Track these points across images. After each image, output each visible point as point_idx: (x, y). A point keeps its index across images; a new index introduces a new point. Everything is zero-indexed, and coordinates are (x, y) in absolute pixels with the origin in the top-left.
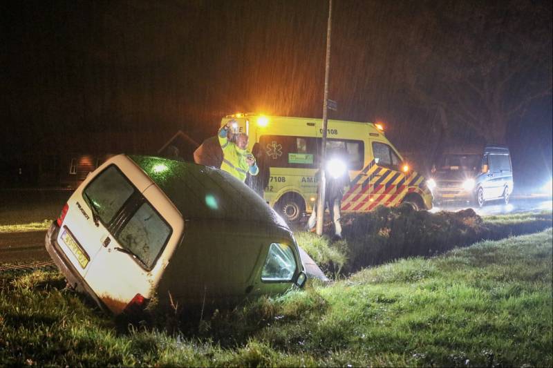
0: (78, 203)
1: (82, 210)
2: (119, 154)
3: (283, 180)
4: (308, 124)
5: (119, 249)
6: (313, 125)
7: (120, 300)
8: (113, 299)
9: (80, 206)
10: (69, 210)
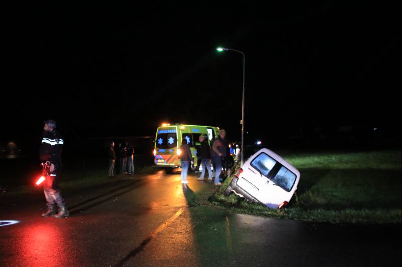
0: (248, 168)
1: (252, 170)
2: (263, 148)
5: (274, 185)
10: (243, 171)
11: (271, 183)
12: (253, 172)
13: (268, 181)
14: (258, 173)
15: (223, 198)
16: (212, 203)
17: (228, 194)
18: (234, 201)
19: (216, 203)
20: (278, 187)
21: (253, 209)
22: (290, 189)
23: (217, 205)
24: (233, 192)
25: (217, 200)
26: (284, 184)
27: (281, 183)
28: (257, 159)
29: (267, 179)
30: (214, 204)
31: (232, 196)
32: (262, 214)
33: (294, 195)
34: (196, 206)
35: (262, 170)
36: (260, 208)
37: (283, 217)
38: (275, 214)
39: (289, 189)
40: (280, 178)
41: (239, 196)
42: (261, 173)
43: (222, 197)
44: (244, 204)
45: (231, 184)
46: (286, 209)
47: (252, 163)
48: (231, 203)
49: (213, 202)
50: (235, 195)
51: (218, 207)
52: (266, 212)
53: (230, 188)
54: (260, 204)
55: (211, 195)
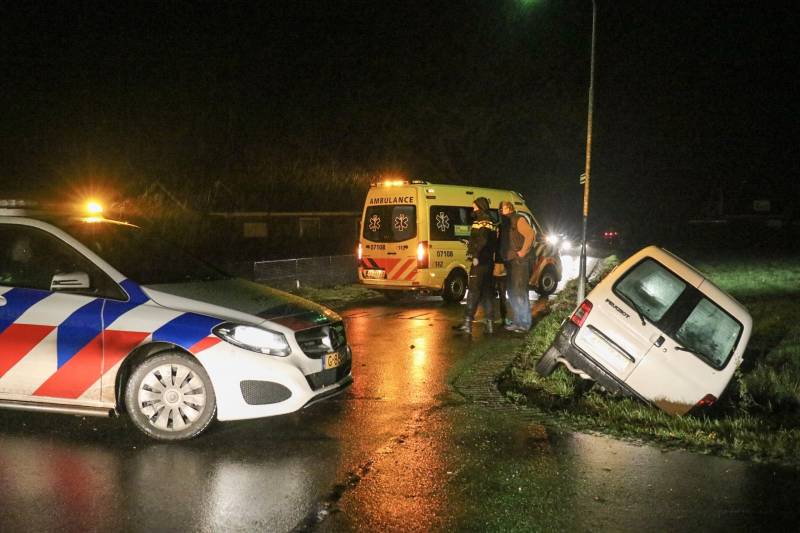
0: (607, 300)
1: (616, 307)
2: (649, 245)
3: (450, 254)
4: (468, 193)
5: (678, 348)
6: (471, 193)
7: (682, 401)
8: (672, 401)
9: (611, 303)
10: (593, 308)
11: (669, 342)
12: (622, 312)
13: (661, 340)
14: (634, 315)
15: (534, 381)
16: (505, 395)
17: (549, 369)
18: (564, 389)
19: (517, 396)
20: (689, 355)
21: (621, 419)
22: (723, 361)
23: (521, 403)
24: (560, 364)
25: (517, 387)
26: (708, 347)
27: (698, 345)
28: (632, 277)
29: (659, 333)
30: (512, 398)
31: (560, 374)
32: (653, 437)
33: (734, 380)
34: (463, 403)
35: (645, 308)
36: (640, 415)
37: (716, 450)
38: (689, 437)
39: (719, 362)
40: (696, 331)
41: (578, 375)
42: (642, 316)
43: (532, 378)
44: (593, 400)
45: (556, 343)
46: (717, 423)
47: (618, 287)
48: (557, 397)
49: (509, 393)
50: (569, 373)
51: (524, 407)
52: (661, 432)
53: (554, 354)
54: (637, 400)
55: (503, 370)
